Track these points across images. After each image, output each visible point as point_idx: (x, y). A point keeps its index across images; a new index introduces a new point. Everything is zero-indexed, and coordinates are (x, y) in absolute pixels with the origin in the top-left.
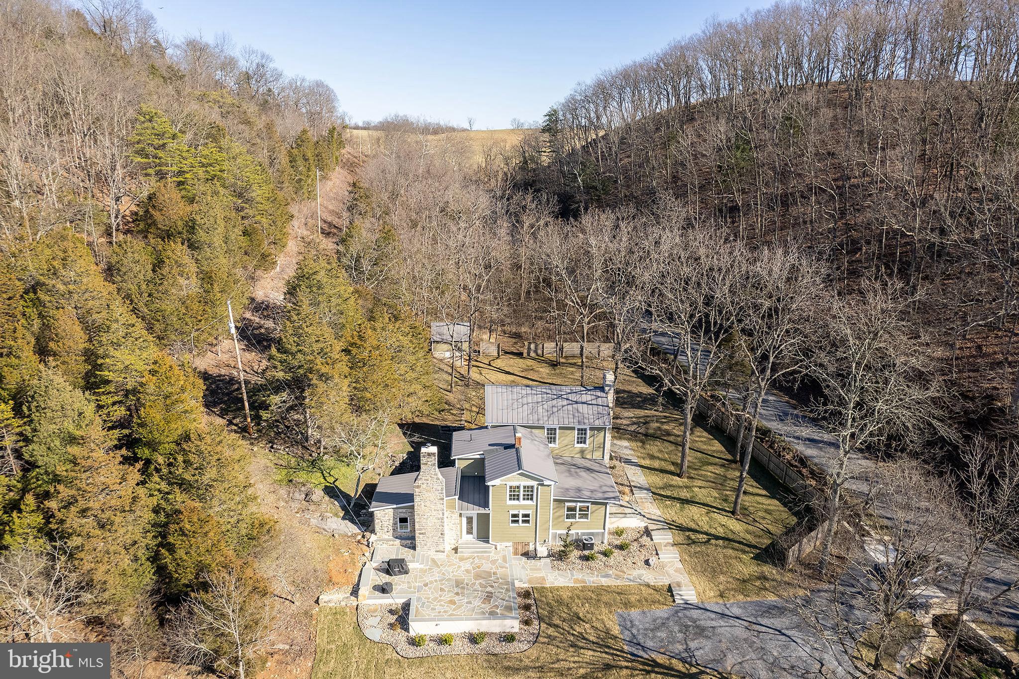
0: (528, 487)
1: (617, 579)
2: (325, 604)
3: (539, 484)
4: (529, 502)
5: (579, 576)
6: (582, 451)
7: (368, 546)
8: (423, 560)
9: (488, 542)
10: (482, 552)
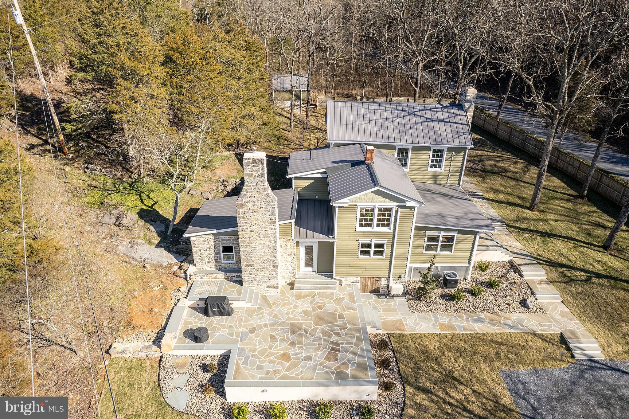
0: (385, 209)
1: (494, 325)
2: (119, 355)
3: (399, 206)
4: (384, 229)
5: (445, 319)
6: (435, 177)
7: (186, 279)
8: (250, 298)
9: (331, 276)
10: (324, 288)
